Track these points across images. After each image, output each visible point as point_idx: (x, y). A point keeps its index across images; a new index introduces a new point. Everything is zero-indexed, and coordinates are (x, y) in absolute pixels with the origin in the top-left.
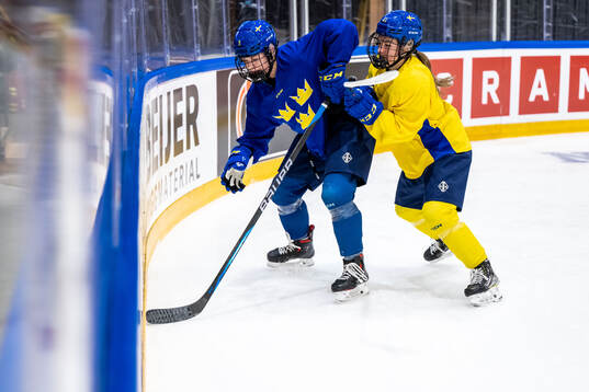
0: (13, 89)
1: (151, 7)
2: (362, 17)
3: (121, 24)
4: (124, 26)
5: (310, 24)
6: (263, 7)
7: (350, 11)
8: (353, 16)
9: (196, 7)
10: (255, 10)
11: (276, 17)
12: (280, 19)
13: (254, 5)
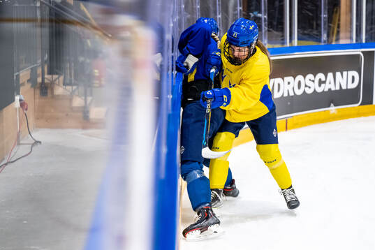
0: (96, 71)
1: (189, 16)
2: (334, 24)
3: (169, 27)
4: (171, 28)
5: (298, 28)
6: (266, 17)
7: (326, 20)
8: (328, 23)
9: (220, 16)
10: (260, 18)
11: (275, 23)
12: (277, 25)
13: (260, 15)
